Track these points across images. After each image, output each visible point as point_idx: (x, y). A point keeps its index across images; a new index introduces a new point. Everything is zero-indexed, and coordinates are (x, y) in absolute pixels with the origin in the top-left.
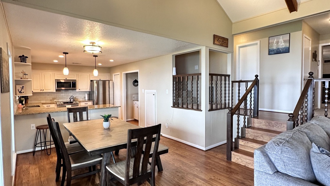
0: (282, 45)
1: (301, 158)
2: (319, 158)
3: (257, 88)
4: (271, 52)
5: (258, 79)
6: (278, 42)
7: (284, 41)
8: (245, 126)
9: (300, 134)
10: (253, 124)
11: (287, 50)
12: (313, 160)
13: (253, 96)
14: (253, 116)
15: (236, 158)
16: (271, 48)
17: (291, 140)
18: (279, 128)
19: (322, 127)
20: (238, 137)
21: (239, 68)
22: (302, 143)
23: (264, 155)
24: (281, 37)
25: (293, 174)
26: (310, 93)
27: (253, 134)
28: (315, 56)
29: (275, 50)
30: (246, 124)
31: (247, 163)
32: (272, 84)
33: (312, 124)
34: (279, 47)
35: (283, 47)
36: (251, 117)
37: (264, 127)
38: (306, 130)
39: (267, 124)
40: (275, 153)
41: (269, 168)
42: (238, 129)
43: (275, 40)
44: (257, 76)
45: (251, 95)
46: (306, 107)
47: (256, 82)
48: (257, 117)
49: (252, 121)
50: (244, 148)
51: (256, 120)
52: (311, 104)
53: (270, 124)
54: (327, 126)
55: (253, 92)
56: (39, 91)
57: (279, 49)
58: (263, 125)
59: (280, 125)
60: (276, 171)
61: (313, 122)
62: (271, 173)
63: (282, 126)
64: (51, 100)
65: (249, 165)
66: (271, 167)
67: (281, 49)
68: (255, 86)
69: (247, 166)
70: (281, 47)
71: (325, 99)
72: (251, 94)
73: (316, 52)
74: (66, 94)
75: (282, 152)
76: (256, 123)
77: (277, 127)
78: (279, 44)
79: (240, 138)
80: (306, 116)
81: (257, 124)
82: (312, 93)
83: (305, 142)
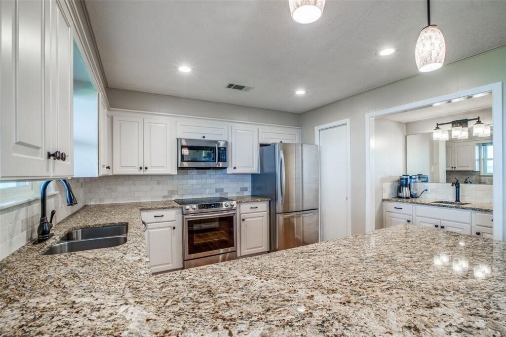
56: (137, 172)
64: (164, 197)
74: (200, 181)
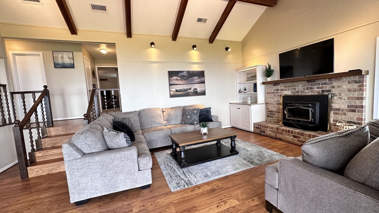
0: (67, 61)
1: (99, 138)
2: (109, 135)
3: (47, 98)
4: (57, 66)
5: (47, 89)
6: (62, 58)
7: (68, 57)
8: (39, 137)
9: (94, 125)
10: (49, 133)
11: (72, 66)
12: (105, 137)
13: (44, 106)
14: (47, 126)
15: (34, 172)
16: (57, 62)
17: (90, 129)
18: (76, 130)
19: (106, 119)
20: (33, 150)
21: (17, 78)
22: (97, 129)
23: (72, 146)
24: (65, 53)
25: (95, 150)
26: (95, 99)
27: (51, 142)
28: (94, 74)
29: (61, 64)
30: (41, 135)
31: (49, 170)
32: (63, 95)
33: (100, 119)
34: (65, 62)
35: (69, 63)
36: (46, 127)
37: (62, 133)
38: (98, 122)
39: (65, 129)
40: (80, 141)
41: (77, 154)
42: (32, 142)
43: (60, 56)
44: (45, 87)
45: (42, 106)
46: (94, 109)
47: (46, 93)
48: (53, 126)
49: (47, 131)
50: (43, 158)
51: (51, 129)
52: (97, 107)
53: (68, 129)
54: (109, 119)
55: (43, 102)
57: (64, 64)
58: (60, 132)
59: (77, 127)
60: (83, 154)
61: (101, 117)
62: (80, 157)
63: (78, 128)
65: (53, 171)
66: (79, 153)
67: (66, 64)
68: (46, 96)
69: (50, 173)
70: (66, 63)
71: (105, 106)
72: (41, 104)
73: (94, 71)
75: (85, 138)
76: (52, 131)
77: (74, 129)
78: (64, 59)
79: (36, 150)
80: (95, 116)
81: (54, 132)
82: (97, 99)
83: (99, 129)
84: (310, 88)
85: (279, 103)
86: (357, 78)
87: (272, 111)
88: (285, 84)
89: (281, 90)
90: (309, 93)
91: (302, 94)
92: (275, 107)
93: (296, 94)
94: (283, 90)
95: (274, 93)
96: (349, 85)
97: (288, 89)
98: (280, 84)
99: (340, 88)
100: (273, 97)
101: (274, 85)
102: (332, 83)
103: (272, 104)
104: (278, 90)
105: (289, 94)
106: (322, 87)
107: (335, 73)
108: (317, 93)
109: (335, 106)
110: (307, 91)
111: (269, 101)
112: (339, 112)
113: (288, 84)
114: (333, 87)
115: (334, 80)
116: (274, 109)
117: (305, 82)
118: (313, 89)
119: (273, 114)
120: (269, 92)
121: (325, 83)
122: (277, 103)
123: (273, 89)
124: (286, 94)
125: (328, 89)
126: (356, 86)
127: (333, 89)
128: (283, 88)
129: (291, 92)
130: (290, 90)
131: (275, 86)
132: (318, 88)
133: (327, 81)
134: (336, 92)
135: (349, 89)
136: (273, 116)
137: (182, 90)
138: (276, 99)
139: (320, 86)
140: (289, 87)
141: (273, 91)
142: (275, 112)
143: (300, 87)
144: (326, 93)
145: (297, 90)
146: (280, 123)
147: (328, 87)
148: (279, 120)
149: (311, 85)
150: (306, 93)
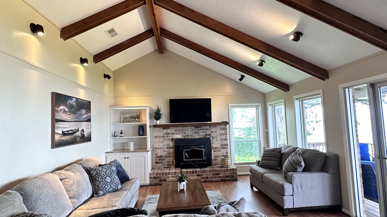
84: (197, 132)
85: (170, 147)
86: (224, 127)
87: (161, 156)
88: (175, 128)
89: (172, 134)
90: (196, 136)
91: (191, 137)
92: (165, 152)
93: (186, 137)
94: (174, 134)
95: (164, 137)
96: (220, 131)
97: (179, 133)
98: (171, 128)
99: (216, 133)
100: (162, 140)
101: (164, 128)
102: (211, 129)
103: (161, 148)
104: (168, 134)
105: (180, 137)
106: (206, 132)
107: (212, 122)
108: (202, 137)
109: (214, 145)
110: (195, 135)
111: (156, 145)
112: (216, 150)
113: (179, 128)
114: (212, 132)
115: (212, 127)
116: (164, 154)
117: (193, 128)
118: (199, 133)
119: (163, 160)
120: (157, 136)
121: (207, 129)
122: (167, 147)
123: (162, 133)
124: (176, 137)
125: (209, 133)
126: (223, 132)
127: (212, 133)
128: (173, 132)
129: (182, 135)
130: (181, 134)
131: (165, 130)
132: (203, 132)
133: (208, 127)
134: (214, 136)
135: (220, 134)
136: (163, 161)
137: (70, 132)
138: (166, 143)
139: (204, 131)
140: (179, 131)
141: (162, 135)
142: (166, 157)
143: (189, 132)
144: (208, 136)
145: (187, 134)
146: (171, 167)
147: (208, 132)
148: (170, 165)
149: (198, 130)
150: (194, 136)
